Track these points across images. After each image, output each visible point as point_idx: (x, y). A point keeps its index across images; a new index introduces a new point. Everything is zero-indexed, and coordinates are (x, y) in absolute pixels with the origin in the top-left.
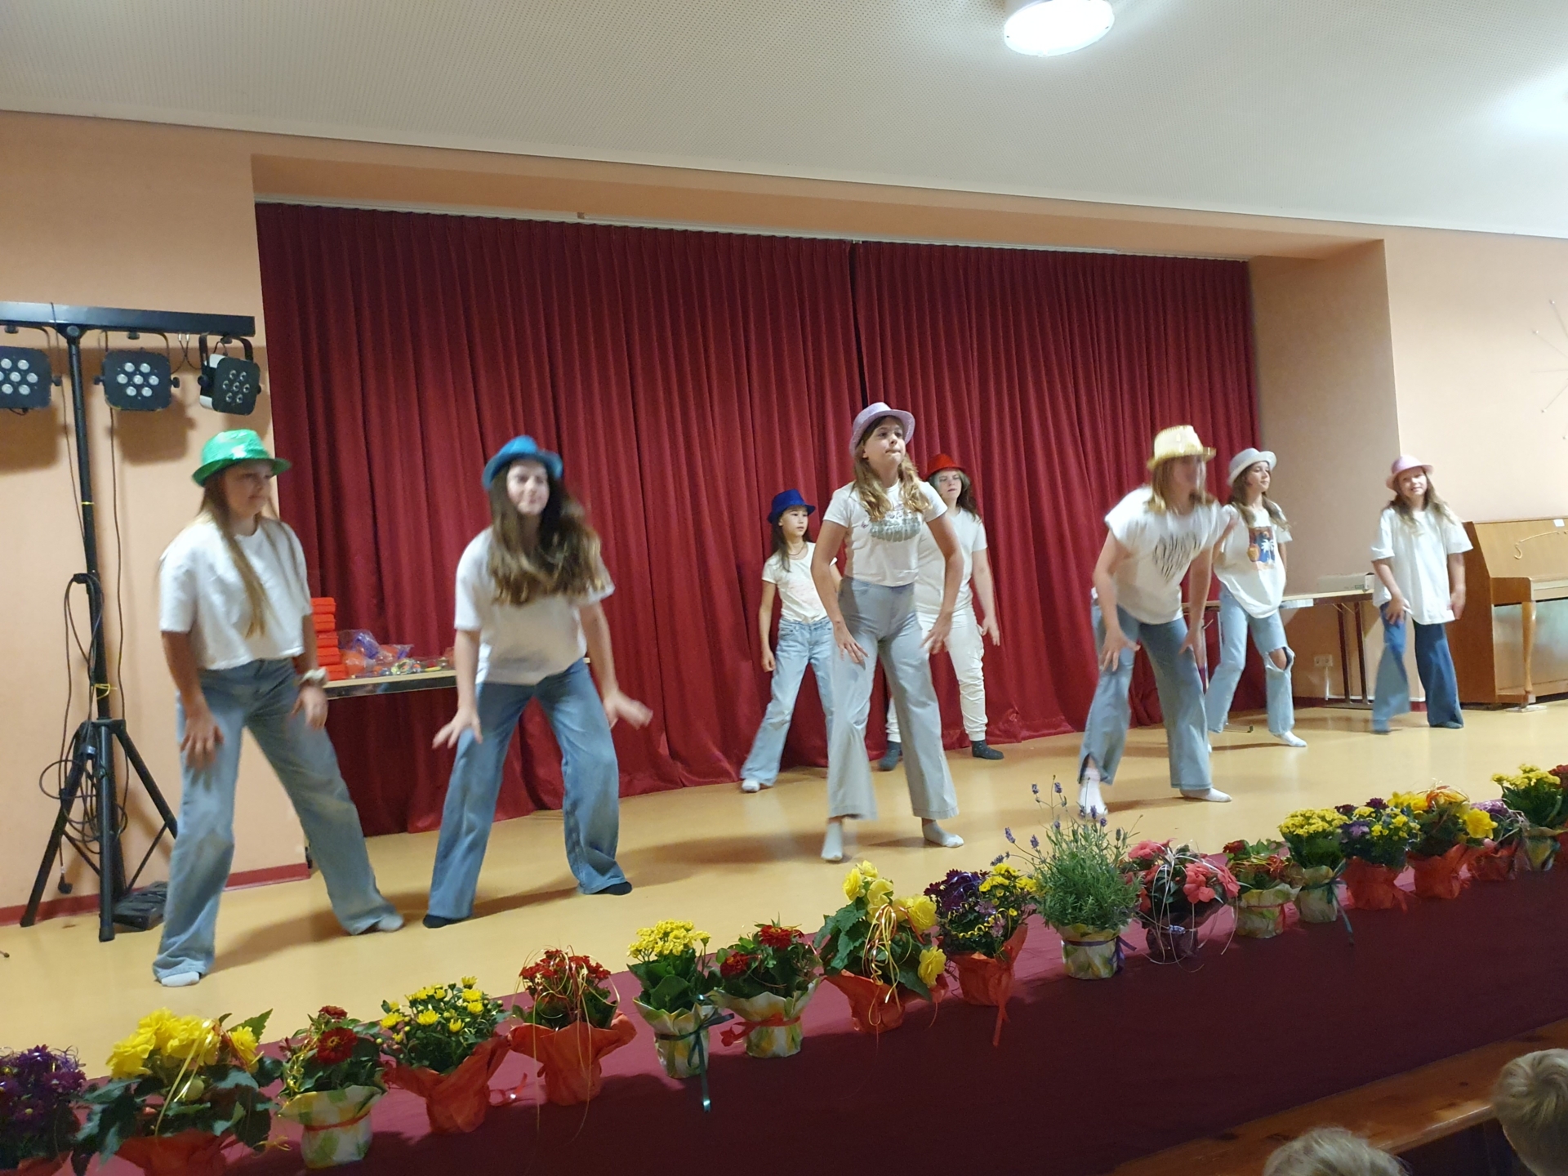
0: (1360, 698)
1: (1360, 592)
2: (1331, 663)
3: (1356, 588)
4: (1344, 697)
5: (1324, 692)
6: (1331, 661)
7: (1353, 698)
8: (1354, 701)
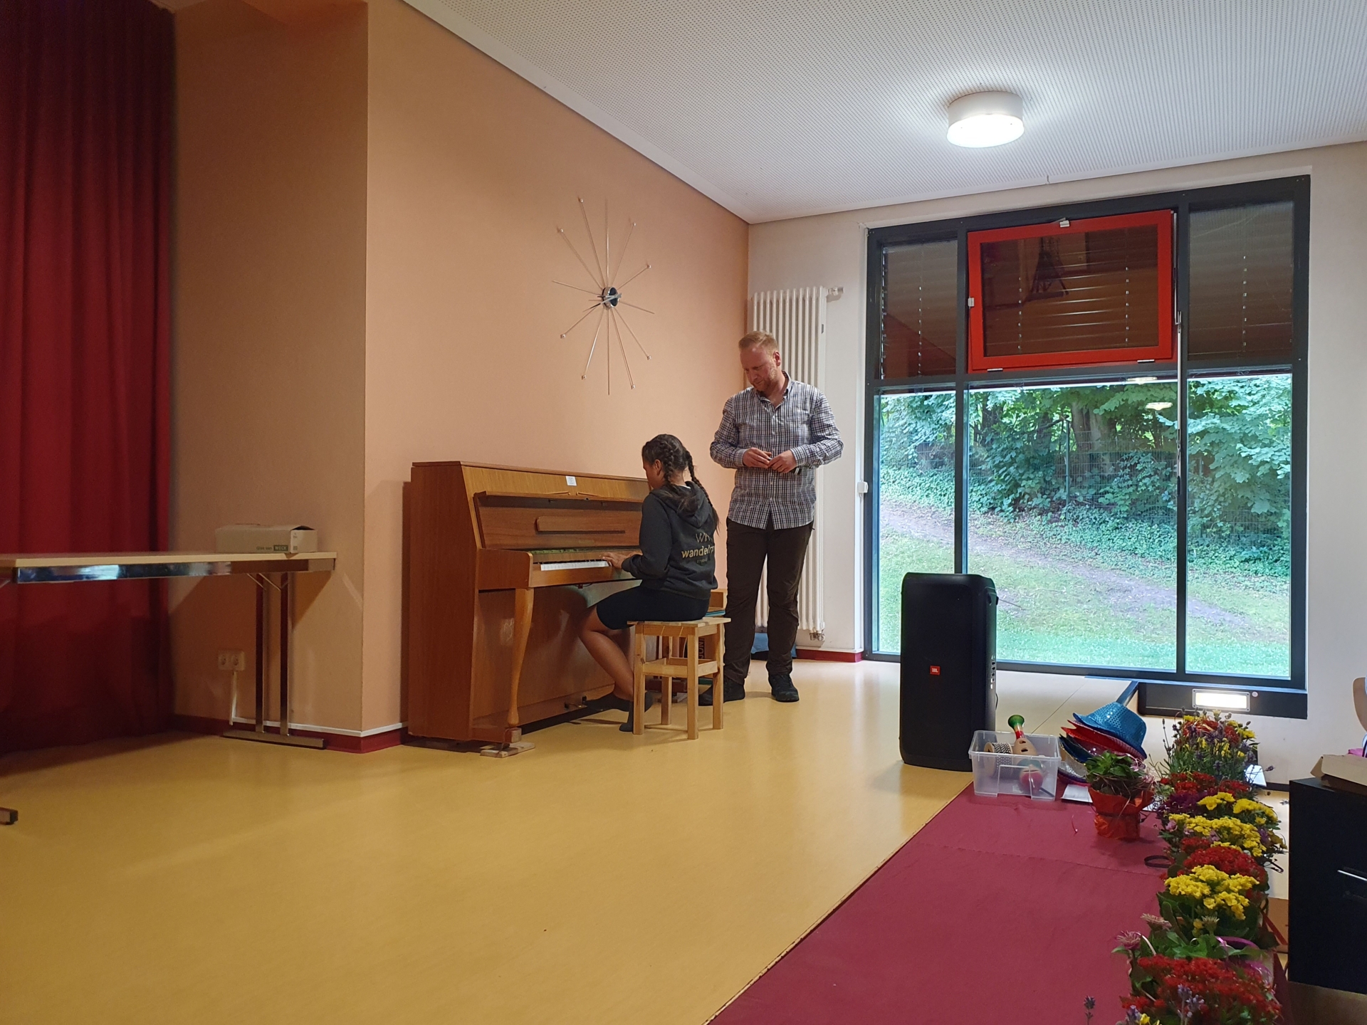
0: (276, 724)
1: (280, 556)
2: (242, 666)
3: (276, 549)
4: (254, 722)
5: (229, 713)
6: (243, 661)
7: (269, 724)
8: (268, 729)
